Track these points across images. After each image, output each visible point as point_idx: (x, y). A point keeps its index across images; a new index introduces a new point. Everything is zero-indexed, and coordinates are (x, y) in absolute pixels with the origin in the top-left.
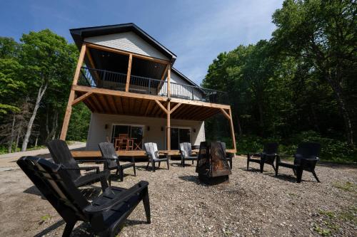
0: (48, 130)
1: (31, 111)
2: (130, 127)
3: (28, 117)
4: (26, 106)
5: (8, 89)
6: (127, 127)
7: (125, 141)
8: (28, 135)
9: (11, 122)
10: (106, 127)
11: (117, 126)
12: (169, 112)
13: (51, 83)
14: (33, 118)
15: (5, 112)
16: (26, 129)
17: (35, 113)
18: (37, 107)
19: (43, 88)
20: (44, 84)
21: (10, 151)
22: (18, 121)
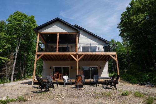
0: (21, 69)
1: (14, 59)
2: (62, 67)
3: (12, 63)
4: (12, 57)
5: (4, 49)
6: (60, 67)
7: (58, 75)
8: (13, 73)
9: (6, 66)
10: (51, 68)
11: (55, 67)
12: (77, 60)
13: (22, 42)
14: (15, 64)
15: (4, 62)
16: (12, 70)
17: (15, 61)
18: (16, 57)
19: (18, 46)
20: (19, 43)
21: (6, 82)
22: (9, 66)
